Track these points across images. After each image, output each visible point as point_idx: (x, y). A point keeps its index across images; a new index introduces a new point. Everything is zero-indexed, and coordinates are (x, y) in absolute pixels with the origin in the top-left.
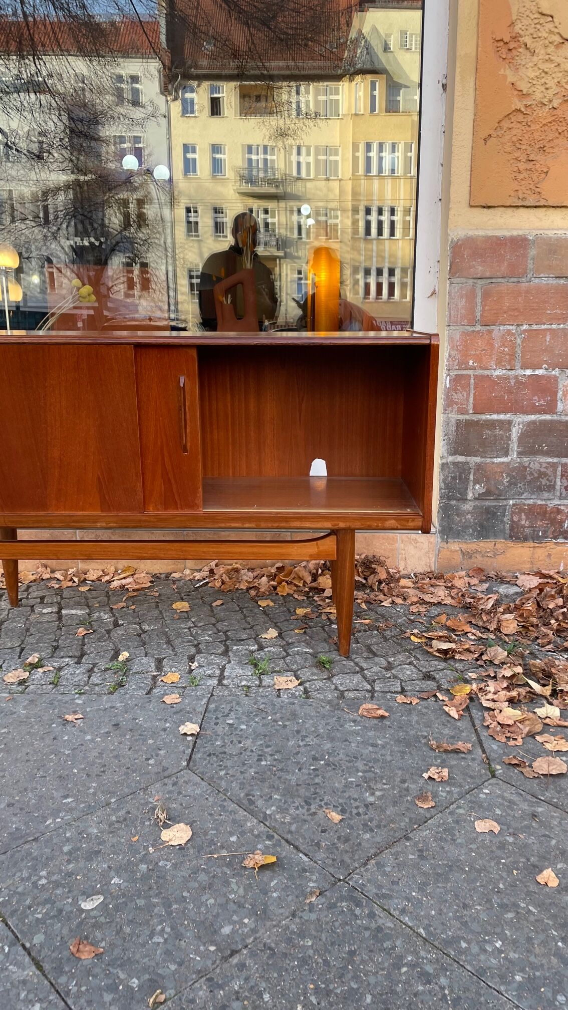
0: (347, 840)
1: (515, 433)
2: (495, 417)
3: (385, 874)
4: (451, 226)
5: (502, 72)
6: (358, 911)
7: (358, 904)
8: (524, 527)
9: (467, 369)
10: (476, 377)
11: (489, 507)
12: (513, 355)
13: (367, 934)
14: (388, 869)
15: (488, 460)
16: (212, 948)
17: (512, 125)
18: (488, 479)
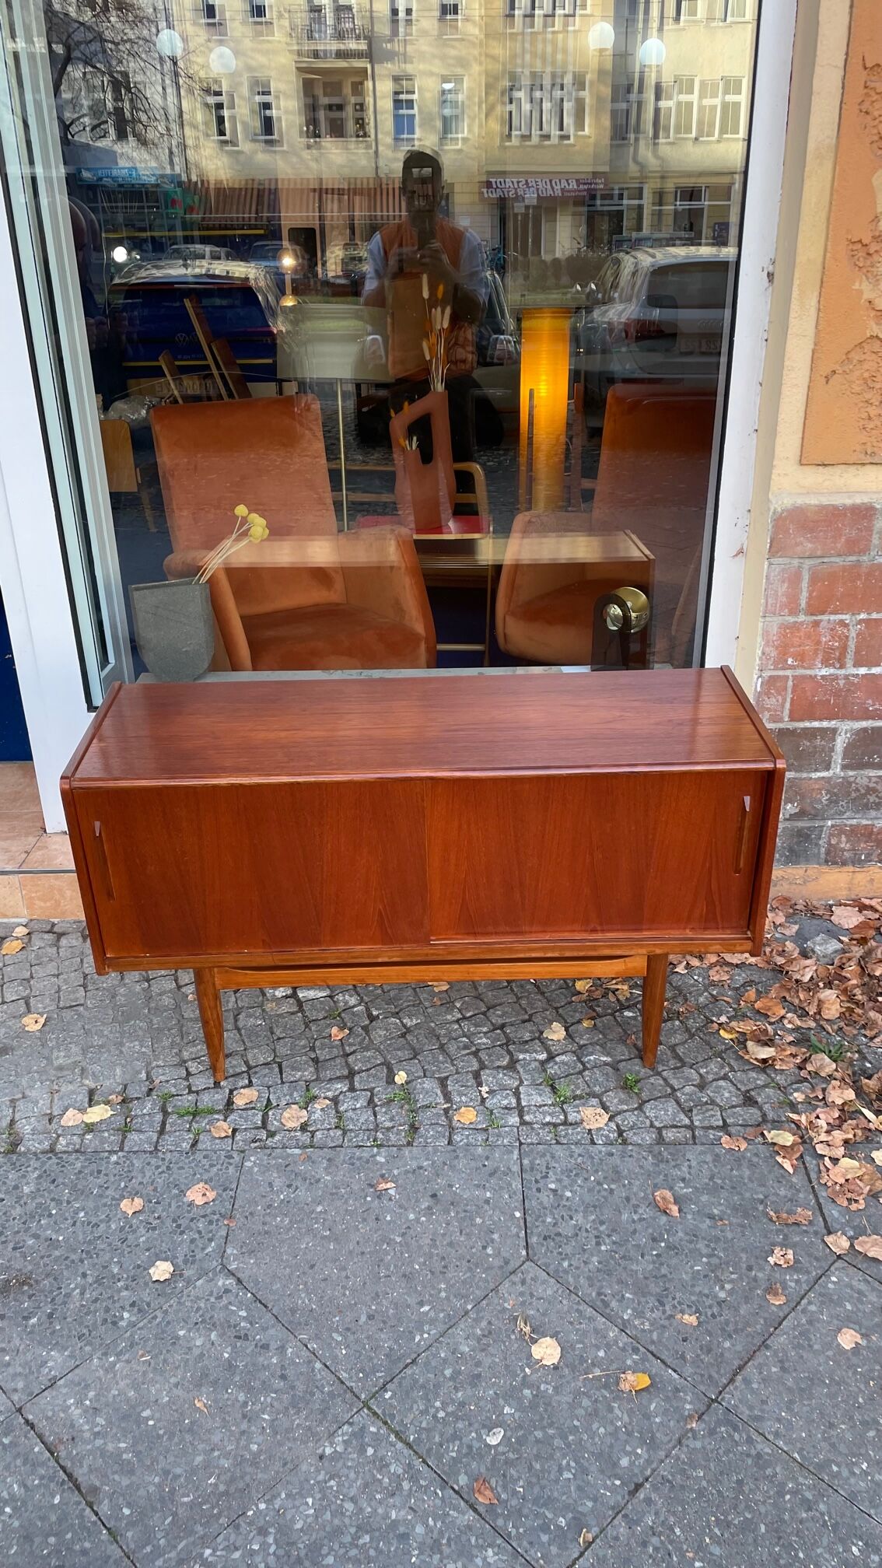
0: (709, 1351)
1: (840, 743)
2: (816, 724)
3: (753, 1391)
4: (774, 487)
5: (856, 286)
6: (737, 1436)
7: (736, 1428)
8: (843, 850)
9: (783, 669)
10: (795, 677)
11: (803, 828)
12: (844, 649)
13: (750, 1461)
14: (755, 1386)
15: (805, 775)
16: (618, 1482)
17: (863, 357)
18: (803, 797)
